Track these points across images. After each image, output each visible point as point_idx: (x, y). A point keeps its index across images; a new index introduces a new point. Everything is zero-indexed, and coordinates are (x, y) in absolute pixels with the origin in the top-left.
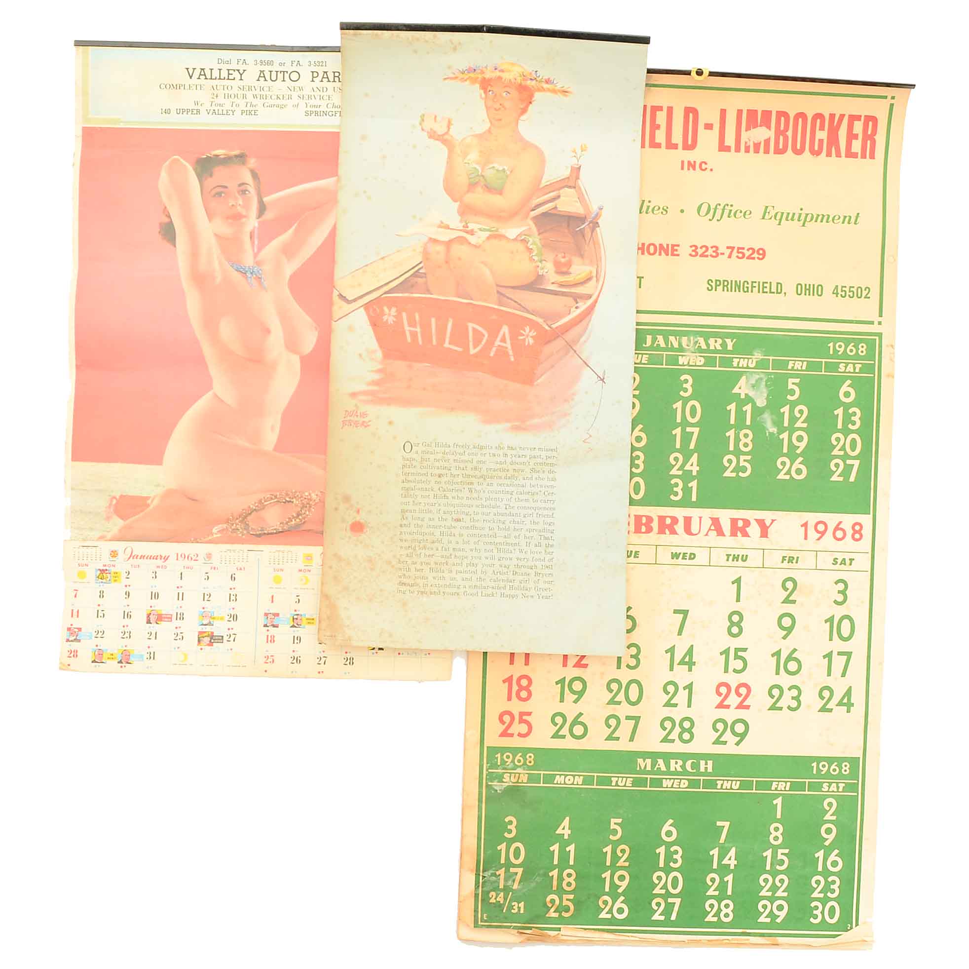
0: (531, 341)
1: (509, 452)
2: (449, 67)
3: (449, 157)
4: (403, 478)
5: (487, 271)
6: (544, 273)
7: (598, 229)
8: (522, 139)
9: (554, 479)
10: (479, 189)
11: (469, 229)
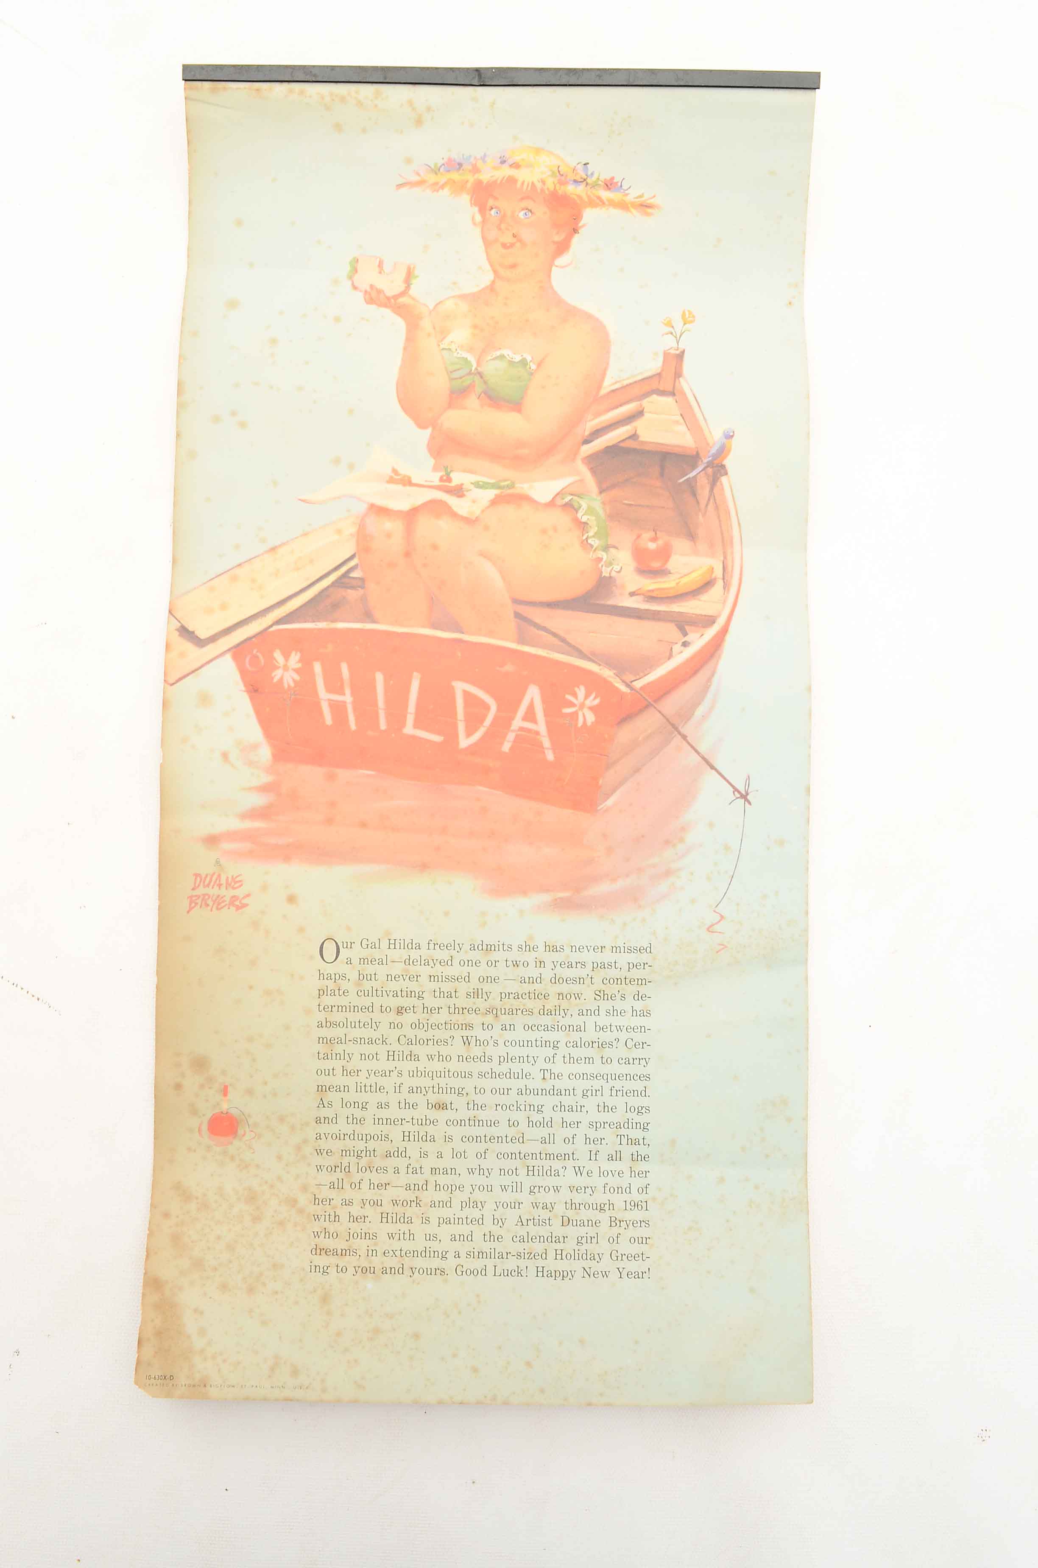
0: (591, 718)
1: (548, 957)
2: (409, 161)
3: (410, 339)
4: (321, 1016)
5: (490, 571)
6: (614, 574)
7: (724, 479)
8: (559, 302)
9: (645, 1013)
10: (472, 401)
11: (453, 484)
